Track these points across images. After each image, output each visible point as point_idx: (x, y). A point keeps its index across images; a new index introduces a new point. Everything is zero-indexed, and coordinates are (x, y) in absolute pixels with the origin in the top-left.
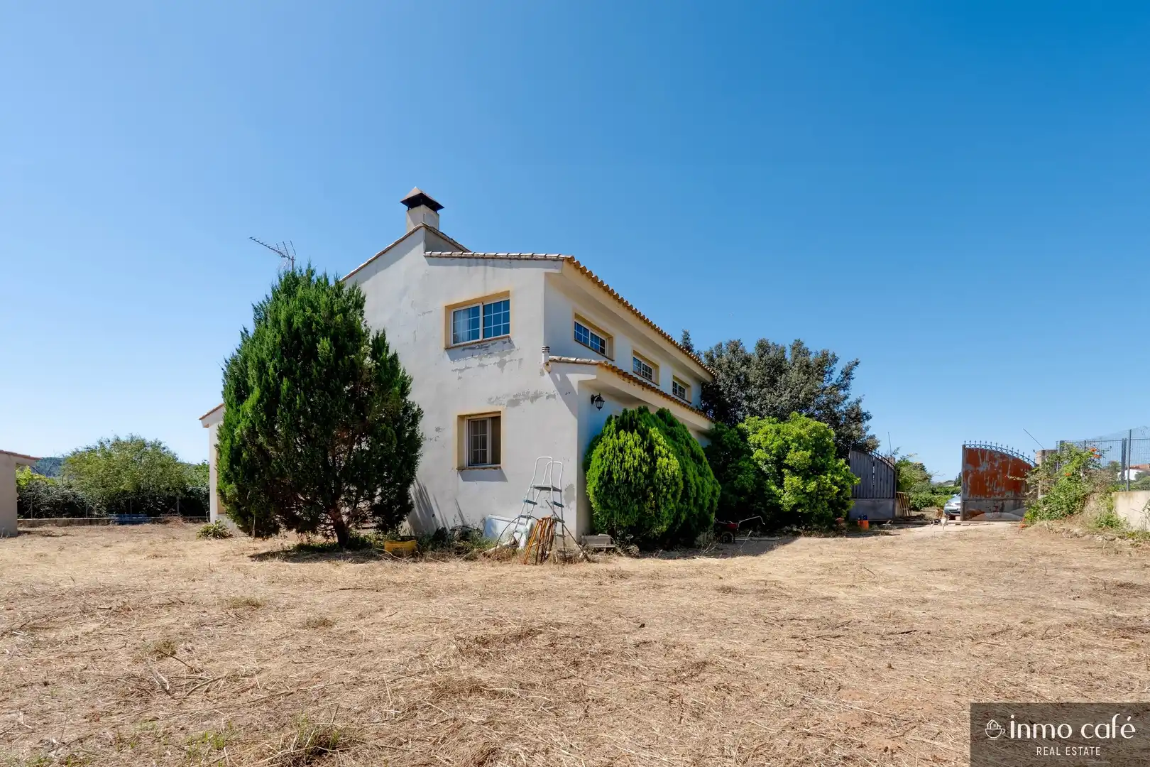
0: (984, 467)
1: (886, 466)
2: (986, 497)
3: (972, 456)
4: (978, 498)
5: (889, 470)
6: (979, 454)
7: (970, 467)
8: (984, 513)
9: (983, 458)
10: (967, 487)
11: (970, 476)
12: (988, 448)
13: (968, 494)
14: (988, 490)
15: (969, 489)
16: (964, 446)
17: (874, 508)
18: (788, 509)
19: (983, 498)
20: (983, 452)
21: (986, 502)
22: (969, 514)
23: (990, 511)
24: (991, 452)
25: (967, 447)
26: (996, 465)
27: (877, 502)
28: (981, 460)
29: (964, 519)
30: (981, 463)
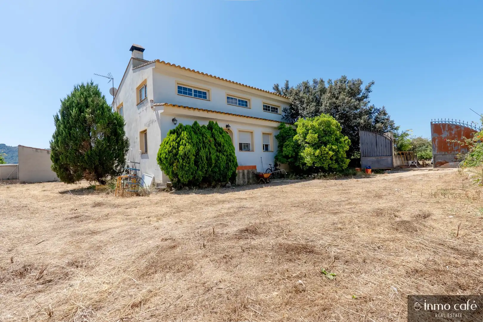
0: (445, 134)
1: (384, 138)
2: (448, 153)
3: (437, 128)
4: (443, 153)
5: (387, 140)
6: (441, 126)
7: (436, 135)
8: (448, 162)
9: (444, 129)
10: (436, 147)
11: (437, 140)
12: (447, 122)
13: (436, 151)
14: (449, 148)
15: (437, 149)
16: (431, 123)
17: (378, 162)
18: (309, 165)
19: (447, 153)
20: (444, 125)
21: (449, 156)
22: (438, 164)
23: (452, 161)
24: (449, 125)
25: (434, 123)
26: (453, 132)
27: (380, 159)
28: (443, 130)
29: (435, 167)
30: (443, 132)
